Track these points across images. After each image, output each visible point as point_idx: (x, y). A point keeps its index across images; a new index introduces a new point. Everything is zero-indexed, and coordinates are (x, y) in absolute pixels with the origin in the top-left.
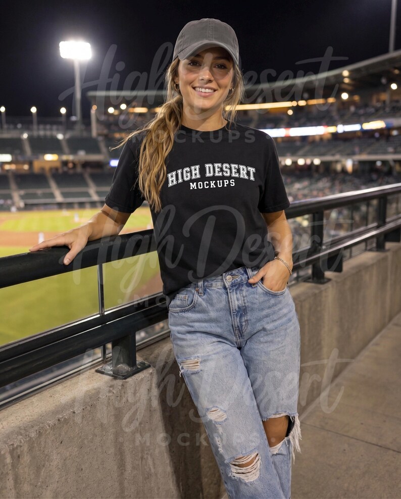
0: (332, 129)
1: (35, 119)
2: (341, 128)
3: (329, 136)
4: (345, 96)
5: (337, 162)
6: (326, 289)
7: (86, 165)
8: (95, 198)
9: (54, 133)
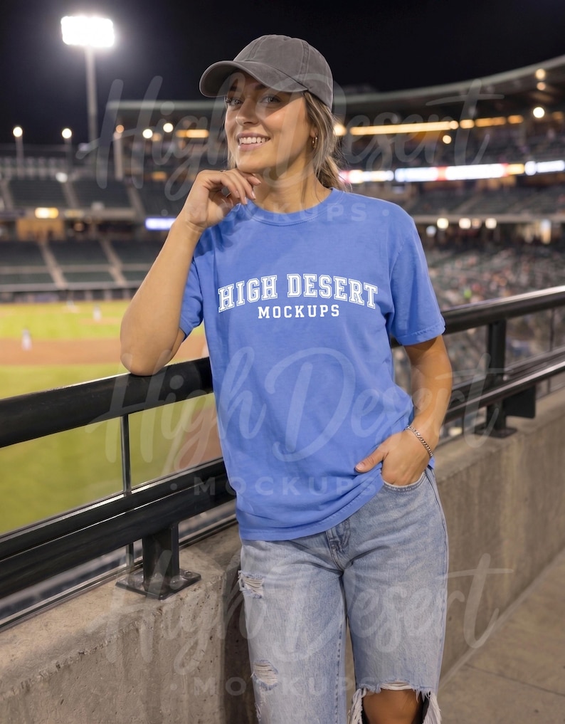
0: (516, 169)
1: (20, 148)
2: (531, 168)
3: (511, 181)
4: (539, 113)
5: (524, 224)
6: (508, 447)
7: (105, 226)
8: (121, 282)
9: (52, 171)
